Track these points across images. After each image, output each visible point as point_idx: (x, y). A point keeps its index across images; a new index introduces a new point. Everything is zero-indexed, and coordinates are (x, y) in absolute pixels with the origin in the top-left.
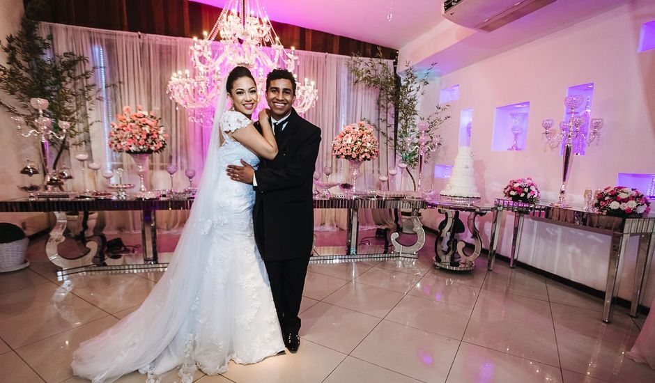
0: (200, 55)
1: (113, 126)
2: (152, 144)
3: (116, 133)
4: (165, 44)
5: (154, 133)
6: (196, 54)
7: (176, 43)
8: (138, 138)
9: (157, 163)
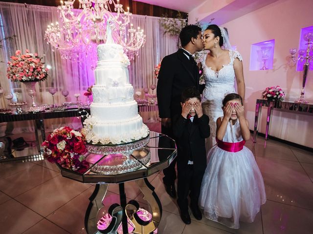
0: (66, 14)
1: (10, 64)
2: (37, 75)
3: (11, 69)
4: (43, 11)
5: (39, 67)
6: (63, 13)
7: (51, 10)
8: (27, 71)
9: (44, 87)
